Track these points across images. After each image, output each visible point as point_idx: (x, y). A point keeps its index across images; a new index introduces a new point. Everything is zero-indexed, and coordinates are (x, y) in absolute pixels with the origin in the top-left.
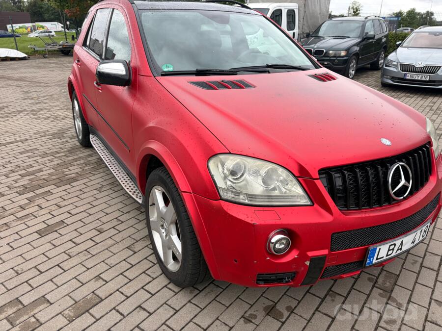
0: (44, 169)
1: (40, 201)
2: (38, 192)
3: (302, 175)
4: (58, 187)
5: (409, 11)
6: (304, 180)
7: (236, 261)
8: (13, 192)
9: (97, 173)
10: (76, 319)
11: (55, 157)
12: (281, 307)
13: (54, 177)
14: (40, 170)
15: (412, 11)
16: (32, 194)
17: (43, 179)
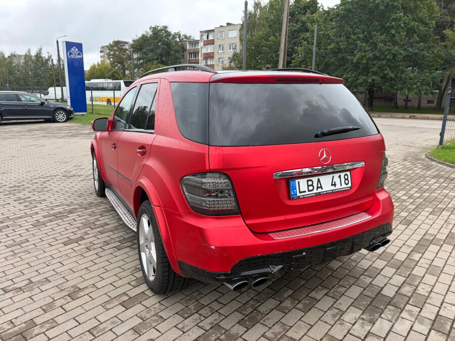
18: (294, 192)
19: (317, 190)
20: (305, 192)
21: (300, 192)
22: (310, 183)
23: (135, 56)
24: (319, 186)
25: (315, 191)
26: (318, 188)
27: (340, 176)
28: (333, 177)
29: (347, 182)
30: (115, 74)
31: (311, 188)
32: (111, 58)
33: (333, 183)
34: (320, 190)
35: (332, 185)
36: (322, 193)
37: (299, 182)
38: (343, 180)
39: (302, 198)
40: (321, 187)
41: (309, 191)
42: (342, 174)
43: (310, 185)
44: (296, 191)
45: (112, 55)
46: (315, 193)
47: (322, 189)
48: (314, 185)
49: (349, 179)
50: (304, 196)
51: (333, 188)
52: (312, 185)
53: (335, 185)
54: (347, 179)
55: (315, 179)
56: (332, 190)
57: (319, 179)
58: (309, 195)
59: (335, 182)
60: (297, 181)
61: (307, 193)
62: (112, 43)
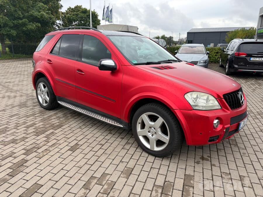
1: (54, 137)
2: (47, 133)
3: (218, 97)
4: (56, 130)
5: (162, 36)
6: (219, 99)
7: (201, 134)
8: (31, 136)
9: (70, 121)
10: (129, 177)
11: (36, 117)
12: (205, 156)
13: (48, 126)
14: (35, 124)
15: (163, 36)
16: (44, 135)
17: (42, 127)
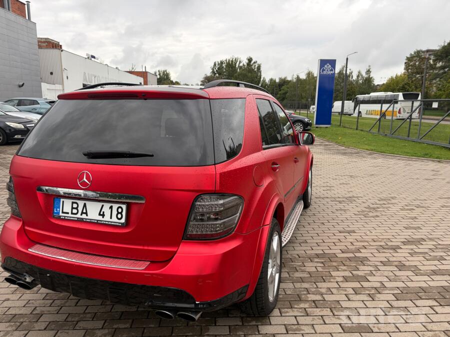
0: (341, 279)
1: (351, 247)
2: (351, 255)
4: (335, 254)
8: (374, 262)
9: (295, 255)
11: (322, 294)
13: (335, 264)
14: (346, 279)
16: (357, 255)
17: (345, 265)
18: (57, 210)
19: (81, 215)
20: (68, 213)
21: (63, 212)
22: (75, 206)
23: (439, 64)
24: (84, 211)
25: (79, 216)
26: (82, 213)
27: (111, 208)
28: (103, 206)
29: (119, 216)
30: (406, 86)
31: (75, 211)
32: (409, 69)
33: (102, 213)
34: (84, 216)
35: (100, 214)
36: (85, 220)
37: (63, 202)
38: (115, 212)
39: (62, 219)
40: (86, 213)
41: (72, 213)
42: (115, 206)
43: (75, 208)
44: (59, 210)
45: (411, 66)
46: (78, 218)
47: (87, 215)
48: (79, 208)
49: (124, 213)
50: (65, 217)
51: (100, 218)
52: (77, 208)
53: (103, 215)
54: (121, 213)
55: (81, 203)
56: (98, 221)
57: (85, 204)
58: (70, 217)
59: (103, 212)
60: (62, 200)
61: (70, 215)
62: (413, 53)
